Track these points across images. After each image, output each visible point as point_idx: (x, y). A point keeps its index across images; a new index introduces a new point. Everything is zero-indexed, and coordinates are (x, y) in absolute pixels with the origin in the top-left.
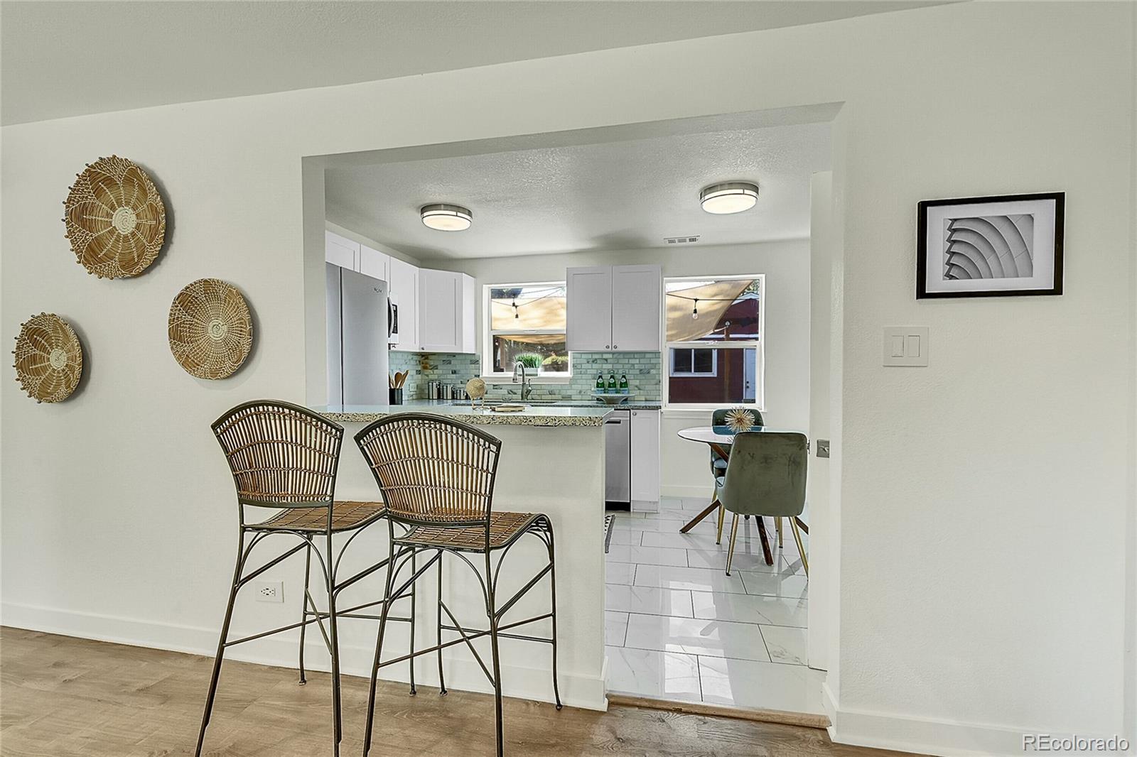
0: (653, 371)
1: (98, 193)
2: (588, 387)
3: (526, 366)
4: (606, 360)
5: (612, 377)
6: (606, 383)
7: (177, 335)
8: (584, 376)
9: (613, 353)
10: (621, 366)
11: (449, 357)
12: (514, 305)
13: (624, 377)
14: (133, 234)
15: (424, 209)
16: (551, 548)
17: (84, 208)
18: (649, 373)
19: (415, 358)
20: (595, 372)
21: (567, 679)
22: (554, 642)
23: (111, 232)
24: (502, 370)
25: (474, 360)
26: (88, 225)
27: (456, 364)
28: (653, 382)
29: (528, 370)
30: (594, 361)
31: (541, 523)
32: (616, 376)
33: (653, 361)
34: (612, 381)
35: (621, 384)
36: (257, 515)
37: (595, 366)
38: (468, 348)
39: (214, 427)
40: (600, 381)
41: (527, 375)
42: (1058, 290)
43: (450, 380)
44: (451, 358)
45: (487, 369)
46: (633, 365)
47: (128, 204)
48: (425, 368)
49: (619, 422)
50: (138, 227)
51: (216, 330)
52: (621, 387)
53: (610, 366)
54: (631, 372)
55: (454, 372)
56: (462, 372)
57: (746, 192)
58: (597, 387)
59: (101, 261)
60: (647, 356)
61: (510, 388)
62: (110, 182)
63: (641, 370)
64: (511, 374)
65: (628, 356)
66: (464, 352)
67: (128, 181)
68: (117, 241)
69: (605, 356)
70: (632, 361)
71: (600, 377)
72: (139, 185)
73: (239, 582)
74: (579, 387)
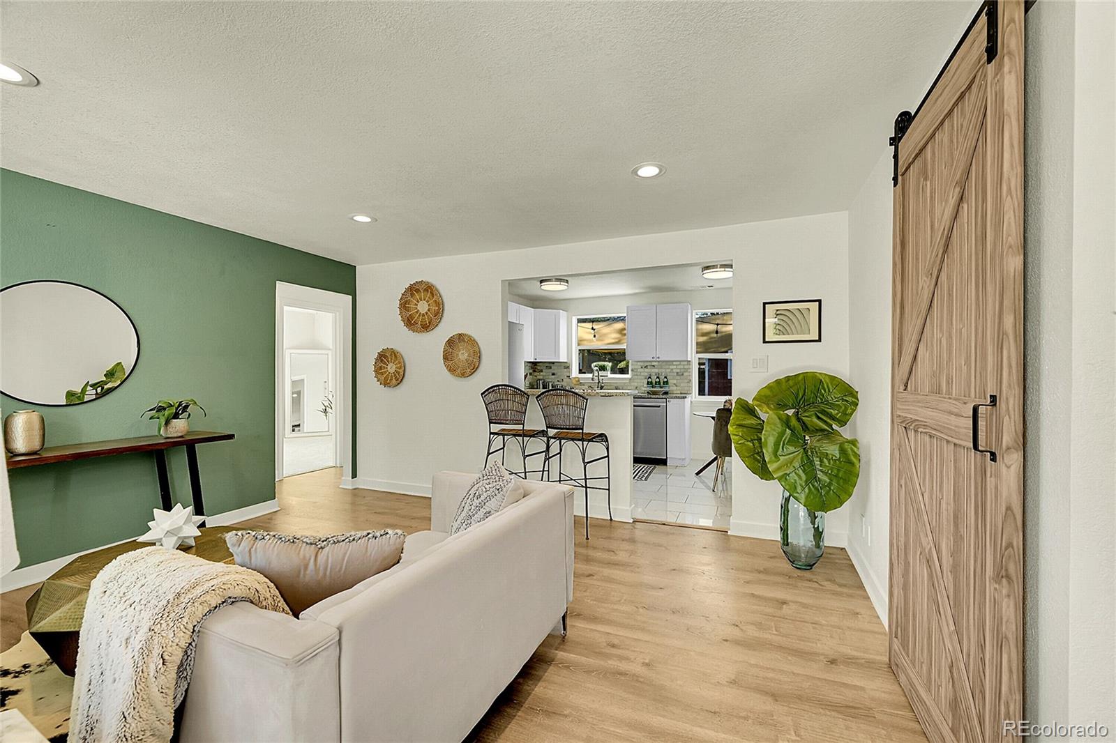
0: (685, 374)
1: (412, 295)
2: (642, 384)
3: (600, 370)
4: (654, 366)
5: (658, 377)
6: (654, 382)
7: (446, 357)
8: (640, 377)
9: (659, 362)
10: (664, 370)
11: (550, 365)
12: (592, 329)
13: (666, 377)
14: (427, 313)
15: (541, 282)
16: (608, 449)
17: (406, 302)
18: (683, 375)
19: (529, 364)
20: (646, 374)
21: (615, 509)
22: (609, 490)
23: (417, 312)
24: (585, 373)
25: (567, 366)
26: (407, 309)
27: (554, 369)
28: (686, 381)
29: (602, 373)
30: (646, 367)
31: (602, 437)
32: (660, 377)
33: (686, 367)
34: (658, 380)
35: (664, 382)
36: (496, 428)
37: (646, 370)
38: (563, 358)
39: (482, 394)
40: (650, 380)
41: (601, 376)
42: (819, 340)
43: (552, 380)
44: (551, 365)
45: (575, 372)
46: (672, 369)
47: (424, 300)
48: (534, 371)
49: (659, 407)
50: (429, 310)
51: (462, 355)
52: (664, 384)
53: (657, 371)
54: (671, 374)
55: (553, 374)
56: (559, 374)
57: (726, 269)
58: (648, 384)
59: (413, 324)
60: (682, 363)
61: (590, 385)
62: (418, 291)
63: (677, 373)
64: (590, 376)
65: (669, 363)
66: (561, 361)
67: (426, 290)
68: (419, 316)
69: (653, 364)
70: (671, 367)
71: (650, 377)
72: (431, 292)
73: (489, 454)
74: (636, 384)
